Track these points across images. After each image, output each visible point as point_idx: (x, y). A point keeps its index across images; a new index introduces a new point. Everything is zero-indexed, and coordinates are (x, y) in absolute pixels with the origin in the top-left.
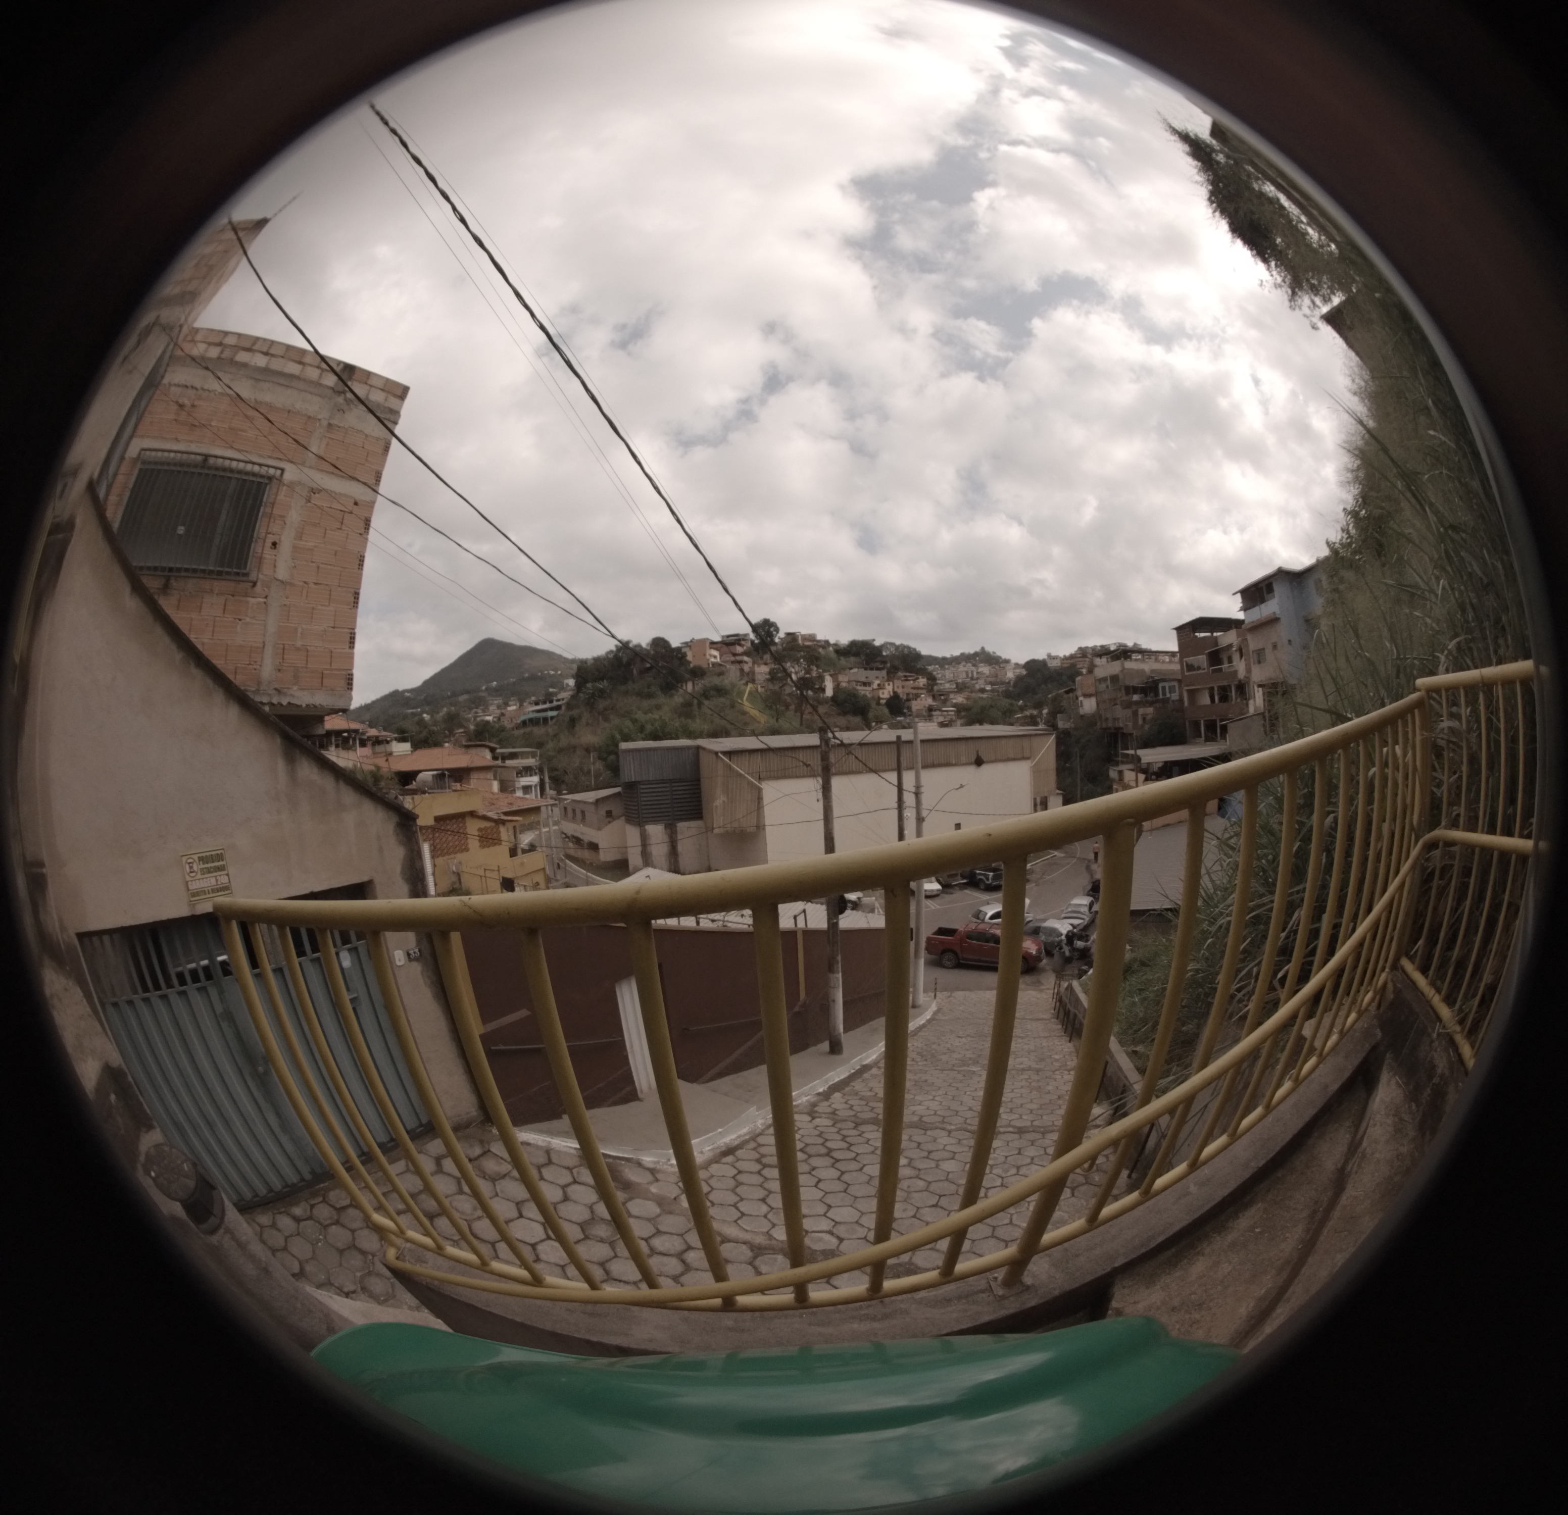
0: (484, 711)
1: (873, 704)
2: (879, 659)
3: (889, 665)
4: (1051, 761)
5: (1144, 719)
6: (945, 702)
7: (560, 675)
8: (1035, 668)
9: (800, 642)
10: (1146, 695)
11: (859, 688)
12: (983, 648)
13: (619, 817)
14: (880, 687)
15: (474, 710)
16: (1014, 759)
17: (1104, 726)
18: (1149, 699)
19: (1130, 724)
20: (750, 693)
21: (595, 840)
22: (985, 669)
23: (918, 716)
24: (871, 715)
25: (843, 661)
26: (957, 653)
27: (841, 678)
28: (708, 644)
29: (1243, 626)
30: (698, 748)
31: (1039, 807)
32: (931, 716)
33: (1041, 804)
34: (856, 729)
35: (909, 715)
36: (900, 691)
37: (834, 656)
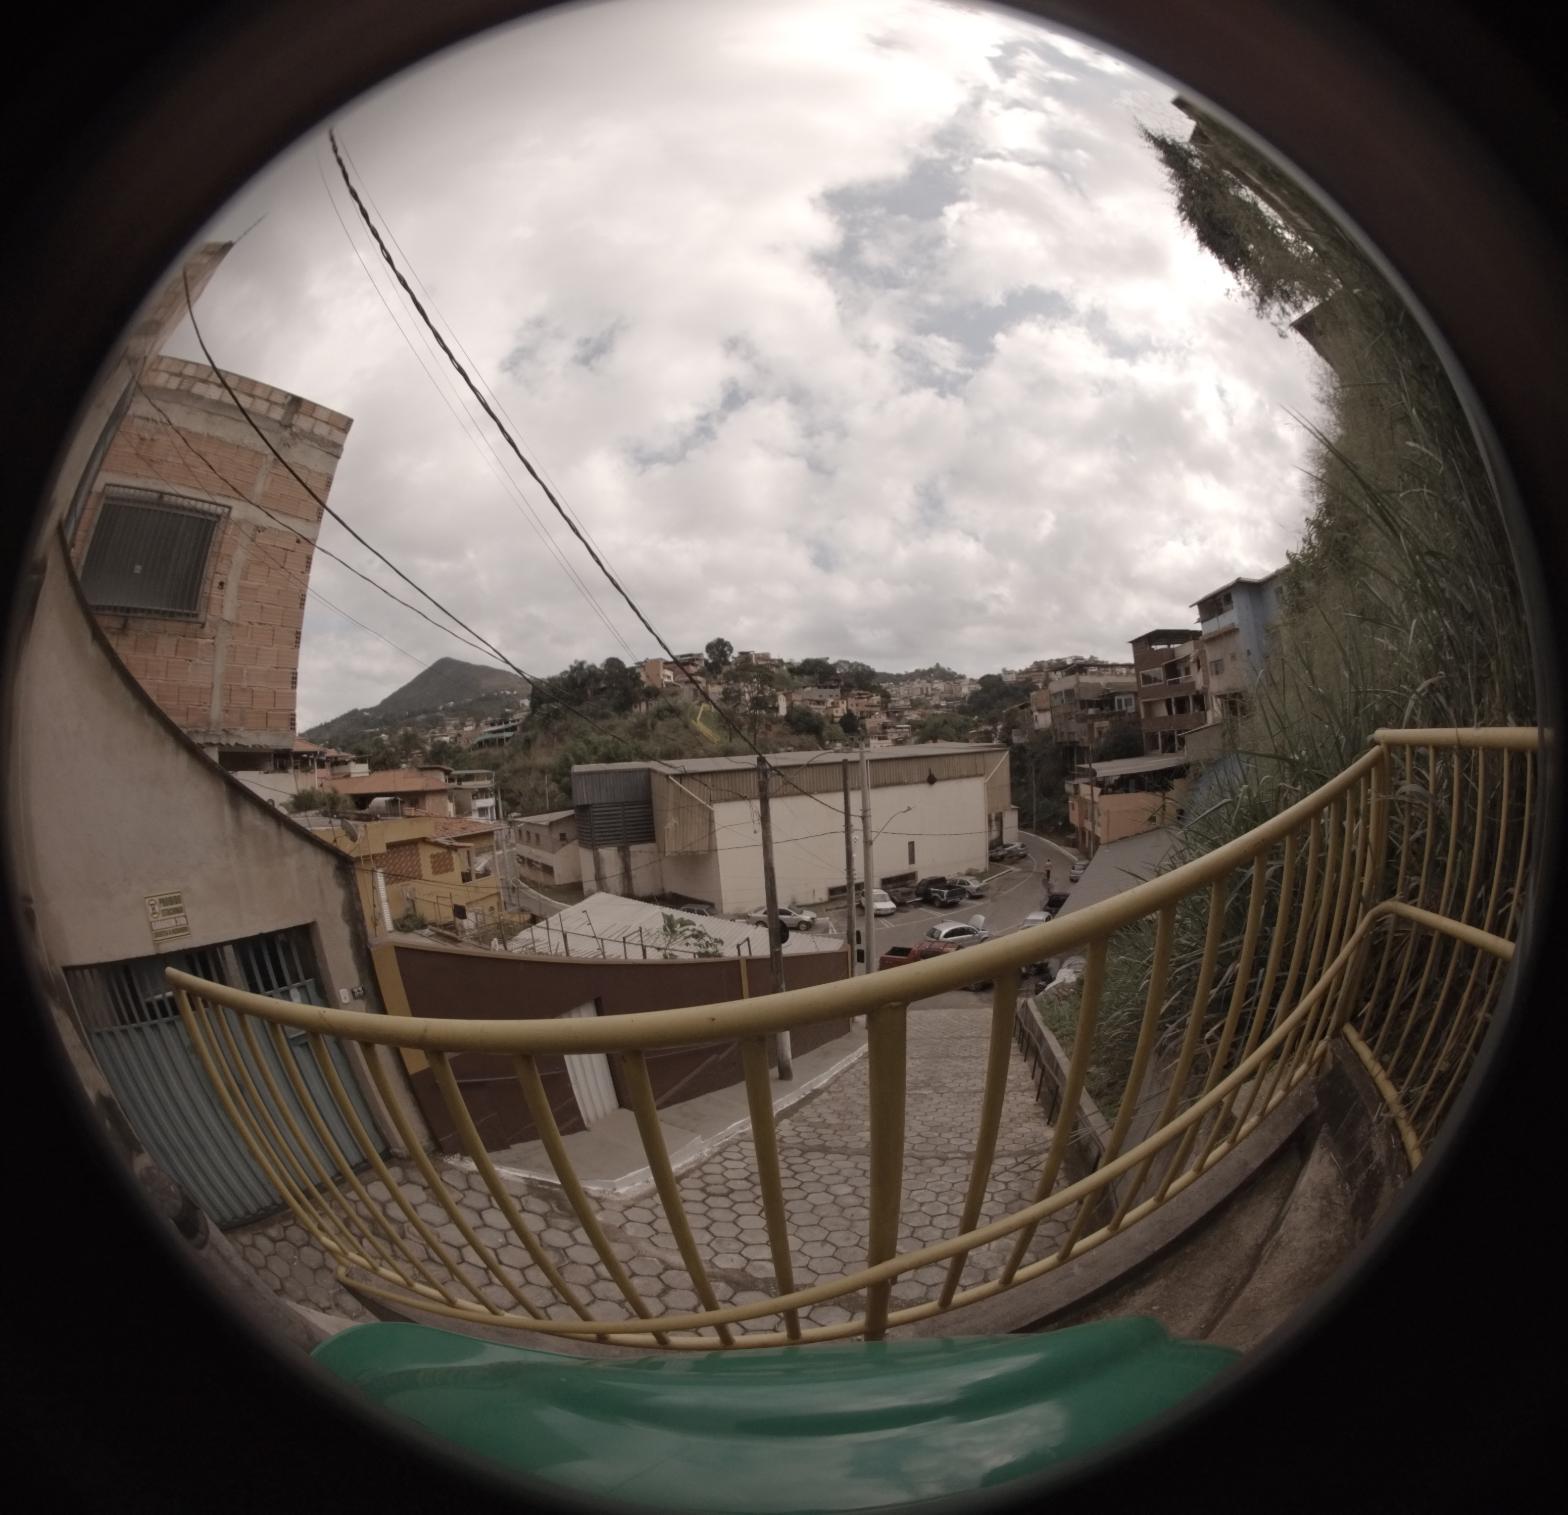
0: (441, 731)
1: (827, 723)
2: (832, 677)
3: (842, 683)
4: (1005, 777)
5: (1100, 732)
6: (899, 719)
7: (516, 695)
8: (990, 683)
9: (754, 661)
10: (1102, 709)
11: (812, 706)
12: (938, 665)
13: (573, 840)
14: (834, 705)
15: (432, 730)
16: (968, 777)
17: (1059, 740)
18: (1104, 712)
19: (1086, 738)
20: (704, 713)
21: (549, 863)
22: (940, 686)
23: (873, 734)
24: (824, 733)
25: (796, 680)
26: (911, 670)
27: (794, 697)
28: (661, 664)
29: (1201, 638)
30: (649, 771)
31: (994, 823)
32: (886, 733)
33: (996, 820)
34: (809, 749)
35: (863, 733)
36: (854, 709)
37: (788, 674)
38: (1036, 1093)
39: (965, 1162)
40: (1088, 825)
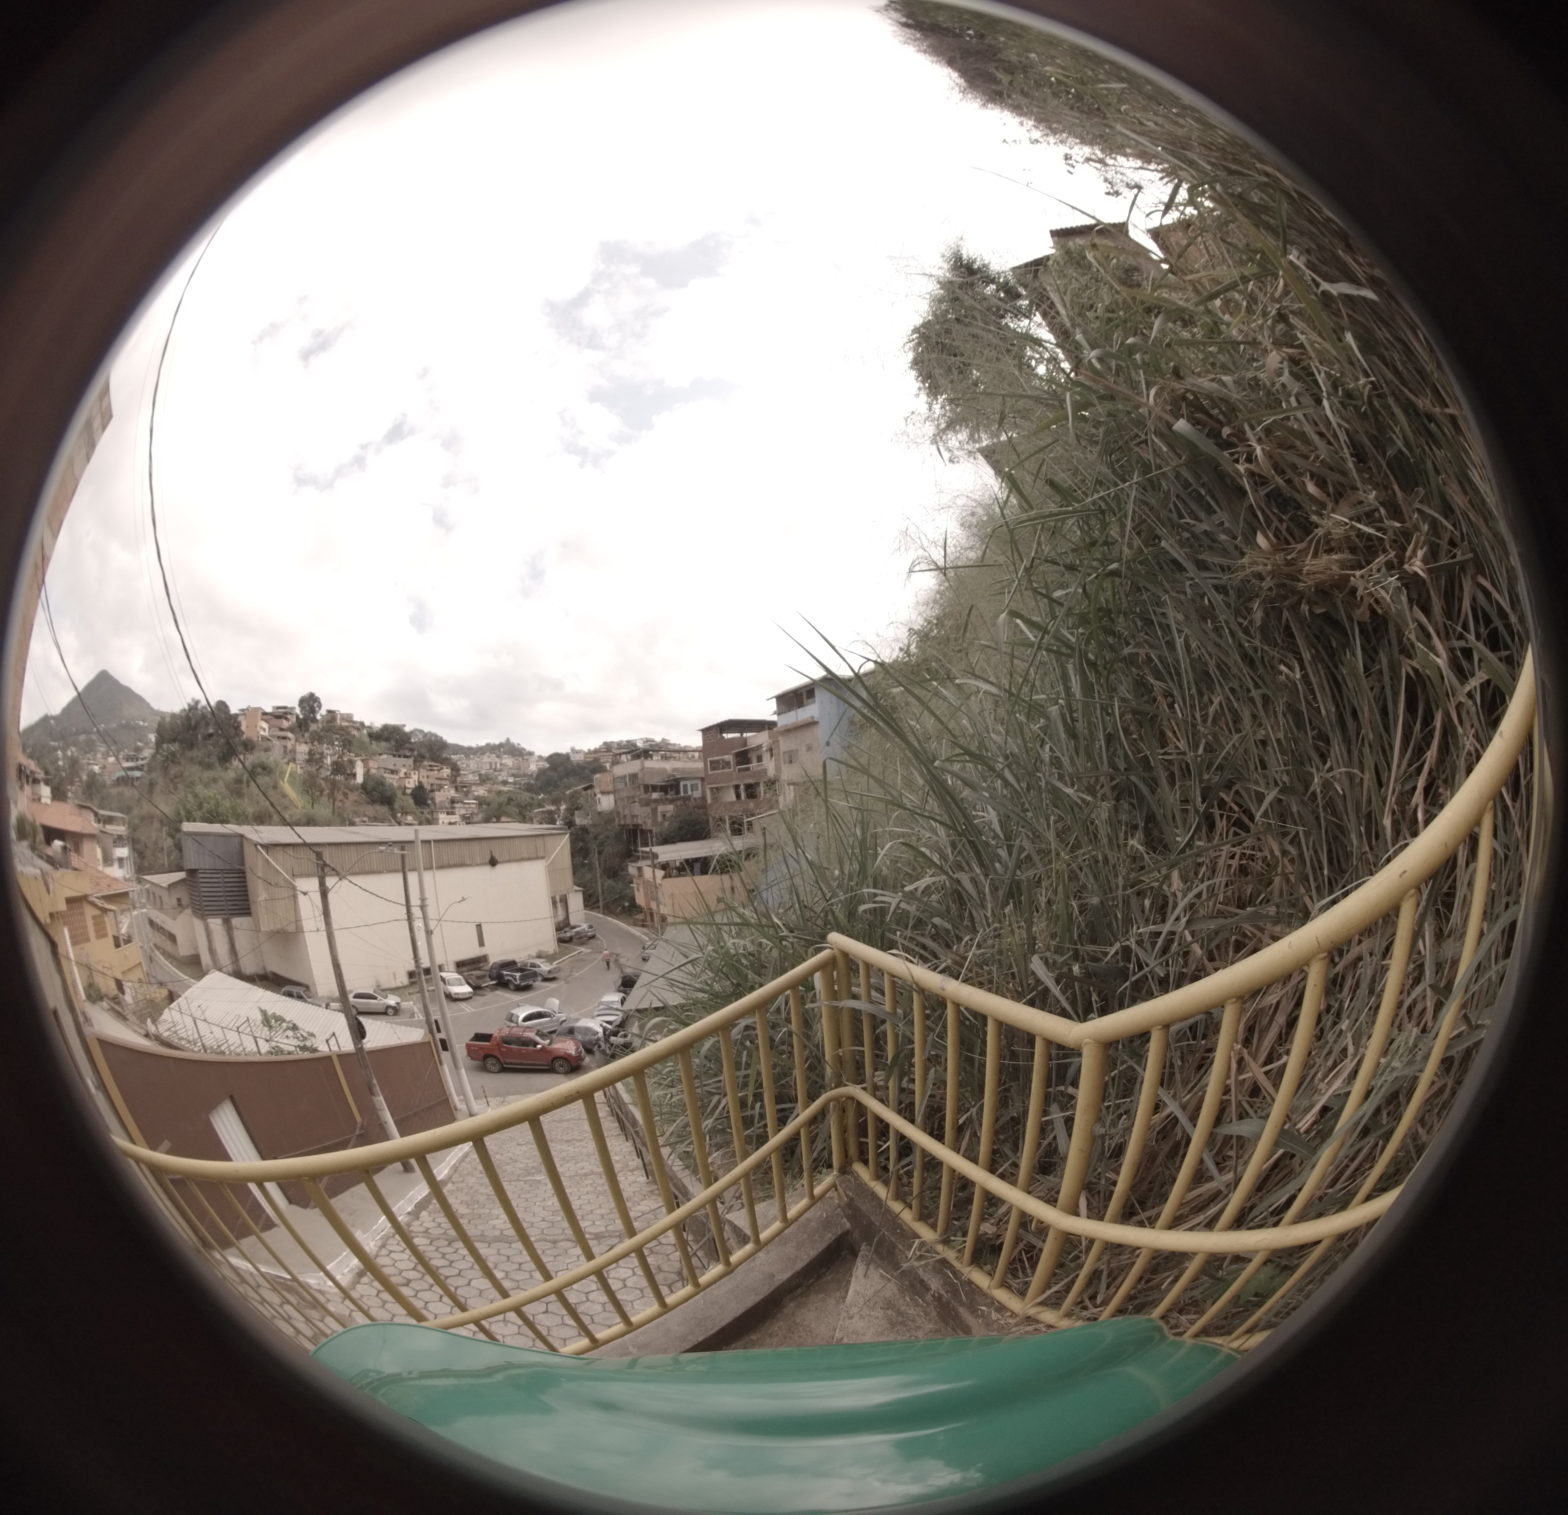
1: (400, 794)
2: (407, 746)
3: (416, 753)
4: (566, 860)
5: (664, 816)
6: (467, 794)
7: (148, 728)
8: (558, 762)
9: (338, 722)
10: (666, 793)
11: (386, 775)
12: (508, 740)
14: (407, 775)
16: (529, 859)
17: (622, 822)
18: (669, 796)
19: (649, 822)
20: (291, 774)
22: (508, 761)
23: (442, 809)
24: (397, 805)
25: (374, 746)
26: (482, 743)
27: (371, 764)
28: (260, 714)
29: (776, 729)
30: (242, 837)
31: (559, 905)
32: (453, 808)
33: (560, 902)
34: (381, 821)
35: (432, 807)
36: (425, 781)
37: (367, 739)
38: (644, 1173)
40: (654, 905)
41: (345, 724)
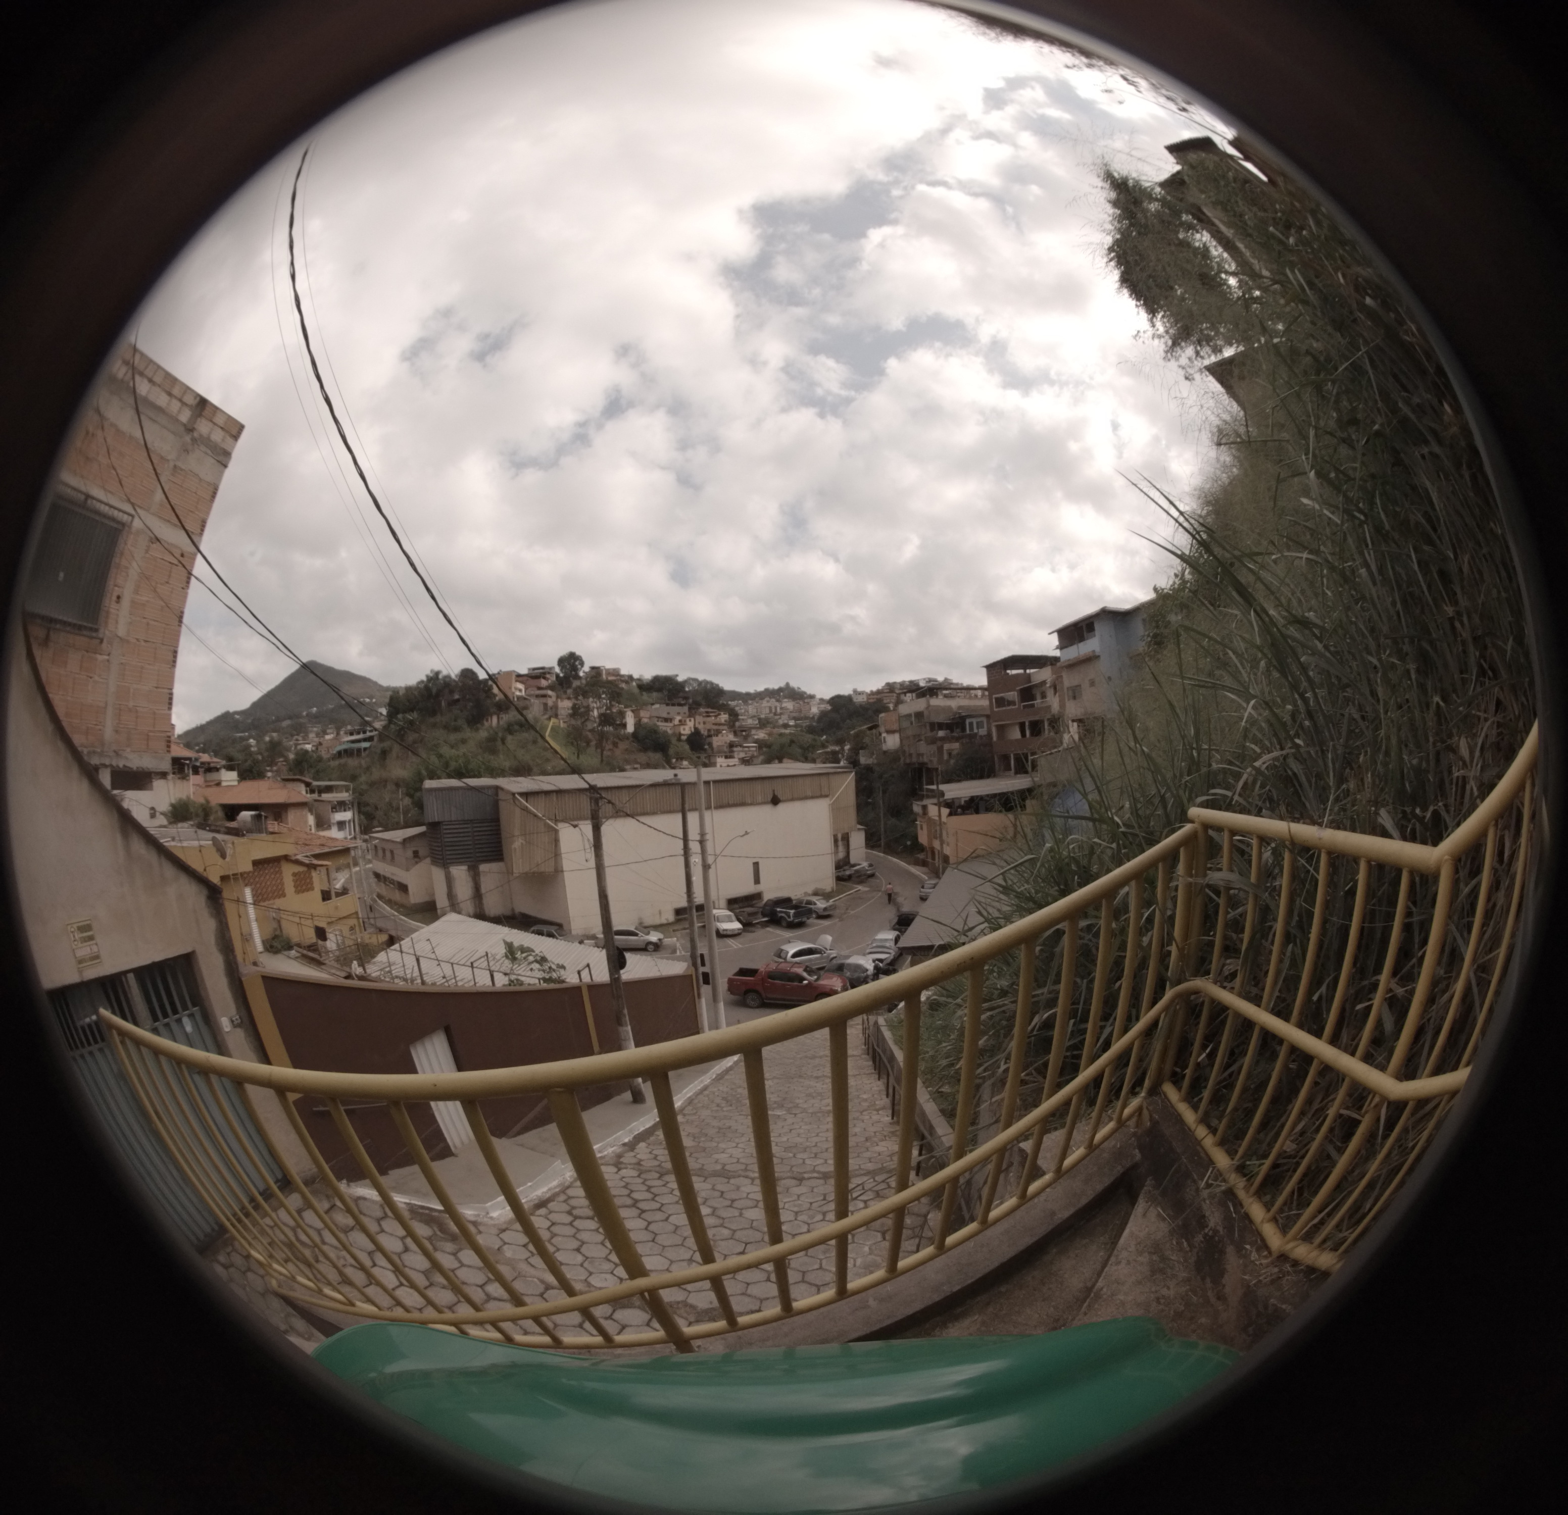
0: (304, 739)
1: (674, 740)
2: (681, 694)
3: (690, 701)
4: (851, 798)
5: (950, 754)
6: (746, 738)
7: (375, 703)
8: (840, 704)
9: (604, 677)
10: (952, 731)
11: (659, 724)
12: (787, 684)
13: (424, 858)
14: (682, 723)
15: (296, 737)
16: (813, 797)
17: (908, 761)
18: (955, 734)
19: (935, 760)
20: (552, 728)
21: (405, 882)
22: (789, 705)
23: (720, 752)
24: (671, 751)
25: (645, 696)
27: (643, 714)
28: (514, 677)
29: (1059, 664)
30: (497, 788)
31: (840, 843)
32: (733, 752)
33: (842, 840)
34: (656, 767)
35: (709, 751)
36: (701, 727)
37: (636, 691)
38: (890, 1112)
39: (822, 1181)
40: (936, 844)
41: (610, 678)
